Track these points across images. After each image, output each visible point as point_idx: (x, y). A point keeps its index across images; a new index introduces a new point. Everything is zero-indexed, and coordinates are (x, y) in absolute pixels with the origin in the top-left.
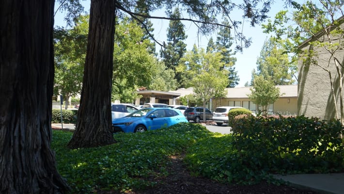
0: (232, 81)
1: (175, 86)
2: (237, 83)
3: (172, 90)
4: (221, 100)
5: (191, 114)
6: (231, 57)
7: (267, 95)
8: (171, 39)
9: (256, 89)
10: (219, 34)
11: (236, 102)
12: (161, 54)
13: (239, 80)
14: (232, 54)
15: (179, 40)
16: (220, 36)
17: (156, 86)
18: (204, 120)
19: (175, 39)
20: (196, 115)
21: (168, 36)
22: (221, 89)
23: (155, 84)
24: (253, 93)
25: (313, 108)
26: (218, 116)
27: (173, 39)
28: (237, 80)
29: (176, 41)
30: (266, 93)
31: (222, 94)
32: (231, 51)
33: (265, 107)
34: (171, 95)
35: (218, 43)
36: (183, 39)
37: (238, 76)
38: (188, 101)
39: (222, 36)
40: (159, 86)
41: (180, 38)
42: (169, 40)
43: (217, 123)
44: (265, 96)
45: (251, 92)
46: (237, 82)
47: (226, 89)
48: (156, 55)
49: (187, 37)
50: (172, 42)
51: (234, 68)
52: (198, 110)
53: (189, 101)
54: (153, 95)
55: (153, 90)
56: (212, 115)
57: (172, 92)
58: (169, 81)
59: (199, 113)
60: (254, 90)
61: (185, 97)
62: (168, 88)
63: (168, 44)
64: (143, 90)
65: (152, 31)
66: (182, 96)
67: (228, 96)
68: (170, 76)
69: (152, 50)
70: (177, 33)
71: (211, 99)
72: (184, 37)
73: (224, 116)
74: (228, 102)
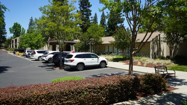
6: (121, 17)
9: (116, 37)
11: (109, 47)
14: (122, 16)
32: (121, 14)
34: (72, 43)
36: (89, 7)
41: (87, 7)
49: (91, 6)
51: (123, 25)
70: (85, 3)
71: (90, 45)
72: (90, 6)
73: (70, 62)
74: (105, 46)
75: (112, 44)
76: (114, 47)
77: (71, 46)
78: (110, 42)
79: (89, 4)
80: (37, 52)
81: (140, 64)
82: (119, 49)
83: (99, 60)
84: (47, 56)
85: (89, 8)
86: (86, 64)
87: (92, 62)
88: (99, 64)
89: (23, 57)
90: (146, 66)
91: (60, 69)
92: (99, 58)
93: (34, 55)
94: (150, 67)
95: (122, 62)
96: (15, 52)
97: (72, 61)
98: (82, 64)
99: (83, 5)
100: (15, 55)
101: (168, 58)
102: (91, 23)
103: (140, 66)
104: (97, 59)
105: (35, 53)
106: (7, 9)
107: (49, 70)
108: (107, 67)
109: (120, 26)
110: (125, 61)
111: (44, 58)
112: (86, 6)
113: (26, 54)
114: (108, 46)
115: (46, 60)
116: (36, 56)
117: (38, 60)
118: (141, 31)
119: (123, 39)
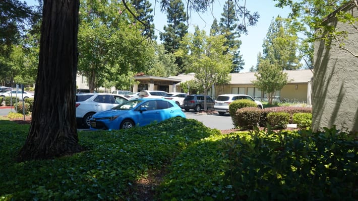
0: (236, 66)
1: (175, 71)
2: (242, 68)
3: (172, 75)
4: (225, 86)
5: (191, 102)
6: (235, 39)
7: (273, 81)
8: (172, 20)
9: (262, 74)
10: (223, 15)
11: (240, 88)
12: (161, 37)
13: (244, 64)
14: (237, 37)
15: (181, 22)
16: (224, 18)
17: (154, 71)
18: (205, 109)
19: (175, 20)
20: (196, 103)
21: (168, 18)
22: (225, 74)
23: (153, 68)
24: (258, 78)
25: (331, 101)
26: (220, 104)
27: (173, 21)
28: (241, 64)
29: (177, 23)
30: (272, 79)
31: (226, 79)
32: (235, 33)
33: (271, 93)
34: (171, 81)
35: (222, 24)
36: (184, 20)
37: (243, 60)
38: (189, 87)
39: (226, 17)
40: (158, 71)
41: (181, 20)
42: (170, 22)
43: (219, 112)
44: (271, 83)
45: (256, 77)
46: (242, 66)
47: (229, 75)
48: (156, 38)
49: (188, 18)
50: (173, 24)
51: (239, 52)
52: (199, 98)
53: (191, 88)
54: (152, 81)
55: (152, 75)
56: (214, 103)
57: (172, 78)
58: (169, 66)
59: (200, 101)
60: (259, 75)
61: (186, 83)
62: (168, 73)
63: (169, 26)
64: (141, 75)
65: (151, 12)
66: (183, 82)
67: (232, 82)
68: (171, 61)
69: (151, 33)
70: (177, 14)
71: (213, 86)
74: (232, 87)
79: (185, 15)
80: (151, 93)
84: (171, 99)
91: (208, 114)
112: (179, 18)
114: (238, 88)
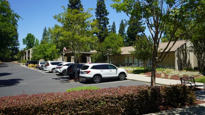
6: (142, 26)
14: (143, 24)
15: (105, 16)
26: (82, 73)
29: (101, 17)
32: (142, 22)
38: (94, 58)
42: (97, 16)
51: (145, 33)
54: (73, 54)
70: (102, 11)
71: (108, 56)
72: (107, 14)
73: (85, 74)
74: (124, 57)
75: (132, 54)
76: (135, 58)
77: (87, 57)
78: (130, 52)
79: (106, 12)
80: (51, 63)
81: (164, 76)
82: (140, 60)
83: (118, 72)
84: (61, 67)
85: (107, 17)
86: (103, 76)
87: (110, 74)
88: (117, 75)
89: (36, 69)
90: (171, 79)
91: (75, 81)
92: (118, 70)
93: (48, 67)
94: (175, 79)
95: (144, 74)
96: (28, 64)
97: (88, 72)
98: (98, 75)
99: (100, 14)
100: (28, 68)
101: (196, 69)
102: (108, 32)
103: (164, 78)
104: (115, 70)
105: (48, 64)
106: (20, 17)
107: (64, 83)
108: (126, 79)
109: (141, 35)
110: (147, 72)
111: (58, 70)
112: (103, 14)
113: (39, 66)
114: (128, 57)
115: (60, 72)
116: (50, 68)
117: (52, 72)
118: (165, 41)
119: (144, 49)
